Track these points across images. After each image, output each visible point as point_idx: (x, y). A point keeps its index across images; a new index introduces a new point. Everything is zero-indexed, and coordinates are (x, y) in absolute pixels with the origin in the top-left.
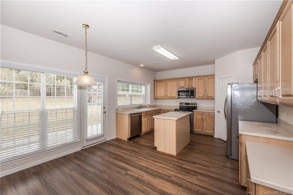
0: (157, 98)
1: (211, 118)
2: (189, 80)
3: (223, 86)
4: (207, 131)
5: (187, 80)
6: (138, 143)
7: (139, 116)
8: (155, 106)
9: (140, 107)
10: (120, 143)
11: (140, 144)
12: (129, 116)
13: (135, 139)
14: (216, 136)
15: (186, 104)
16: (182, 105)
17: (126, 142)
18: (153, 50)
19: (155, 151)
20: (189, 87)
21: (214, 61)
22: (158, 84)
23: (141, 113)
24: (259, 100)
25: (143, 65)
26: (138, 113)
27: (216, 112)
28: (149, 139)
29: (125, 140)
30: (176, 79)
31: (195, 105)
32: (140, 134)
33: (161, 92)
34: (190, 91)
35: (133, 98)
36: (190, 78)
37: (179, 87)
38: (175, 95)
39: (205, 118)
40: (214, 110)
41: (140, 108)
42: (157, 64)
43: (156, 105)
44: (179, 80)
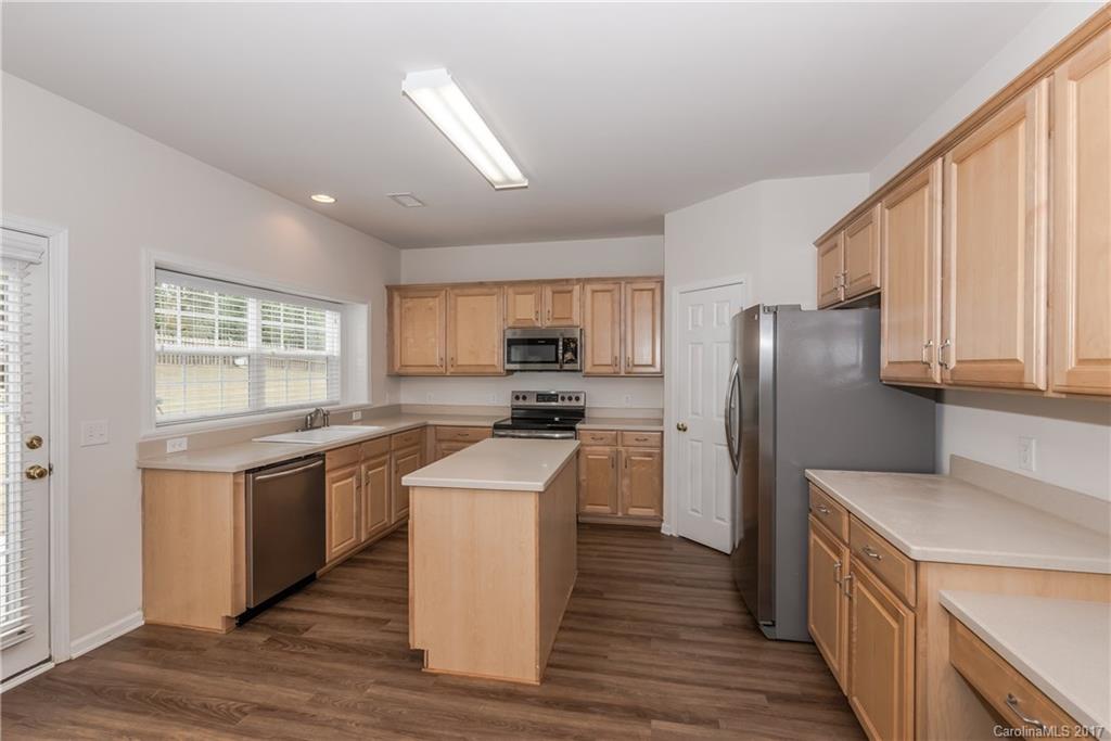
0: (403, 371)
1: (649, 455)
2: (554, 293)
3: (700, 323)
4: (633, 511)
5: (548, 291)
6: (306, 635)
7: (312, 472)
8: (394, 412)
9: (314, 420)
10: (167, 664)
11: (313, 644)
12: (236, 484)
13: (283, 610)
14: (669, 528)
15: (541, 397)
16: (521, 403)
17: (222, 643)
18: (404, 93)
19: (413, 680)
20: (556, 323)
21: (663, 217)
22: (409, 303)
23: (320, 456)
24: (881, 381)
25: (332, 200)
26: (299, 459)
27: (669, 429)
28: (369, 598)
29: (206, 635)
30: (499, 284)
31: (581, 403)
32: (314, 574)
33: (424, 345)
34: (561, 343)
35: (270, 372)
36: (561, 286)
37: (511, 324)
38: (494, 355)
39: (624, 455)
40: (661, 422)
41: (312, 428)
42: (411, 203)
43: (399, 406)
44: (511, 291)
